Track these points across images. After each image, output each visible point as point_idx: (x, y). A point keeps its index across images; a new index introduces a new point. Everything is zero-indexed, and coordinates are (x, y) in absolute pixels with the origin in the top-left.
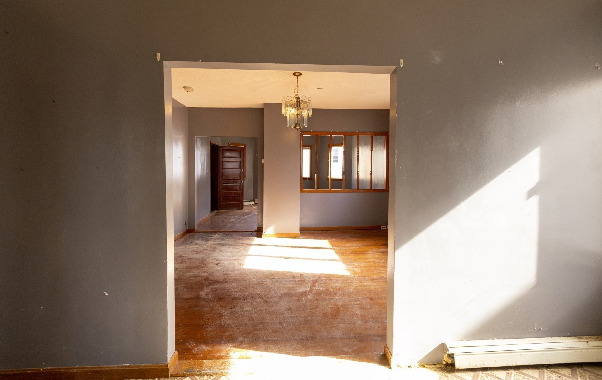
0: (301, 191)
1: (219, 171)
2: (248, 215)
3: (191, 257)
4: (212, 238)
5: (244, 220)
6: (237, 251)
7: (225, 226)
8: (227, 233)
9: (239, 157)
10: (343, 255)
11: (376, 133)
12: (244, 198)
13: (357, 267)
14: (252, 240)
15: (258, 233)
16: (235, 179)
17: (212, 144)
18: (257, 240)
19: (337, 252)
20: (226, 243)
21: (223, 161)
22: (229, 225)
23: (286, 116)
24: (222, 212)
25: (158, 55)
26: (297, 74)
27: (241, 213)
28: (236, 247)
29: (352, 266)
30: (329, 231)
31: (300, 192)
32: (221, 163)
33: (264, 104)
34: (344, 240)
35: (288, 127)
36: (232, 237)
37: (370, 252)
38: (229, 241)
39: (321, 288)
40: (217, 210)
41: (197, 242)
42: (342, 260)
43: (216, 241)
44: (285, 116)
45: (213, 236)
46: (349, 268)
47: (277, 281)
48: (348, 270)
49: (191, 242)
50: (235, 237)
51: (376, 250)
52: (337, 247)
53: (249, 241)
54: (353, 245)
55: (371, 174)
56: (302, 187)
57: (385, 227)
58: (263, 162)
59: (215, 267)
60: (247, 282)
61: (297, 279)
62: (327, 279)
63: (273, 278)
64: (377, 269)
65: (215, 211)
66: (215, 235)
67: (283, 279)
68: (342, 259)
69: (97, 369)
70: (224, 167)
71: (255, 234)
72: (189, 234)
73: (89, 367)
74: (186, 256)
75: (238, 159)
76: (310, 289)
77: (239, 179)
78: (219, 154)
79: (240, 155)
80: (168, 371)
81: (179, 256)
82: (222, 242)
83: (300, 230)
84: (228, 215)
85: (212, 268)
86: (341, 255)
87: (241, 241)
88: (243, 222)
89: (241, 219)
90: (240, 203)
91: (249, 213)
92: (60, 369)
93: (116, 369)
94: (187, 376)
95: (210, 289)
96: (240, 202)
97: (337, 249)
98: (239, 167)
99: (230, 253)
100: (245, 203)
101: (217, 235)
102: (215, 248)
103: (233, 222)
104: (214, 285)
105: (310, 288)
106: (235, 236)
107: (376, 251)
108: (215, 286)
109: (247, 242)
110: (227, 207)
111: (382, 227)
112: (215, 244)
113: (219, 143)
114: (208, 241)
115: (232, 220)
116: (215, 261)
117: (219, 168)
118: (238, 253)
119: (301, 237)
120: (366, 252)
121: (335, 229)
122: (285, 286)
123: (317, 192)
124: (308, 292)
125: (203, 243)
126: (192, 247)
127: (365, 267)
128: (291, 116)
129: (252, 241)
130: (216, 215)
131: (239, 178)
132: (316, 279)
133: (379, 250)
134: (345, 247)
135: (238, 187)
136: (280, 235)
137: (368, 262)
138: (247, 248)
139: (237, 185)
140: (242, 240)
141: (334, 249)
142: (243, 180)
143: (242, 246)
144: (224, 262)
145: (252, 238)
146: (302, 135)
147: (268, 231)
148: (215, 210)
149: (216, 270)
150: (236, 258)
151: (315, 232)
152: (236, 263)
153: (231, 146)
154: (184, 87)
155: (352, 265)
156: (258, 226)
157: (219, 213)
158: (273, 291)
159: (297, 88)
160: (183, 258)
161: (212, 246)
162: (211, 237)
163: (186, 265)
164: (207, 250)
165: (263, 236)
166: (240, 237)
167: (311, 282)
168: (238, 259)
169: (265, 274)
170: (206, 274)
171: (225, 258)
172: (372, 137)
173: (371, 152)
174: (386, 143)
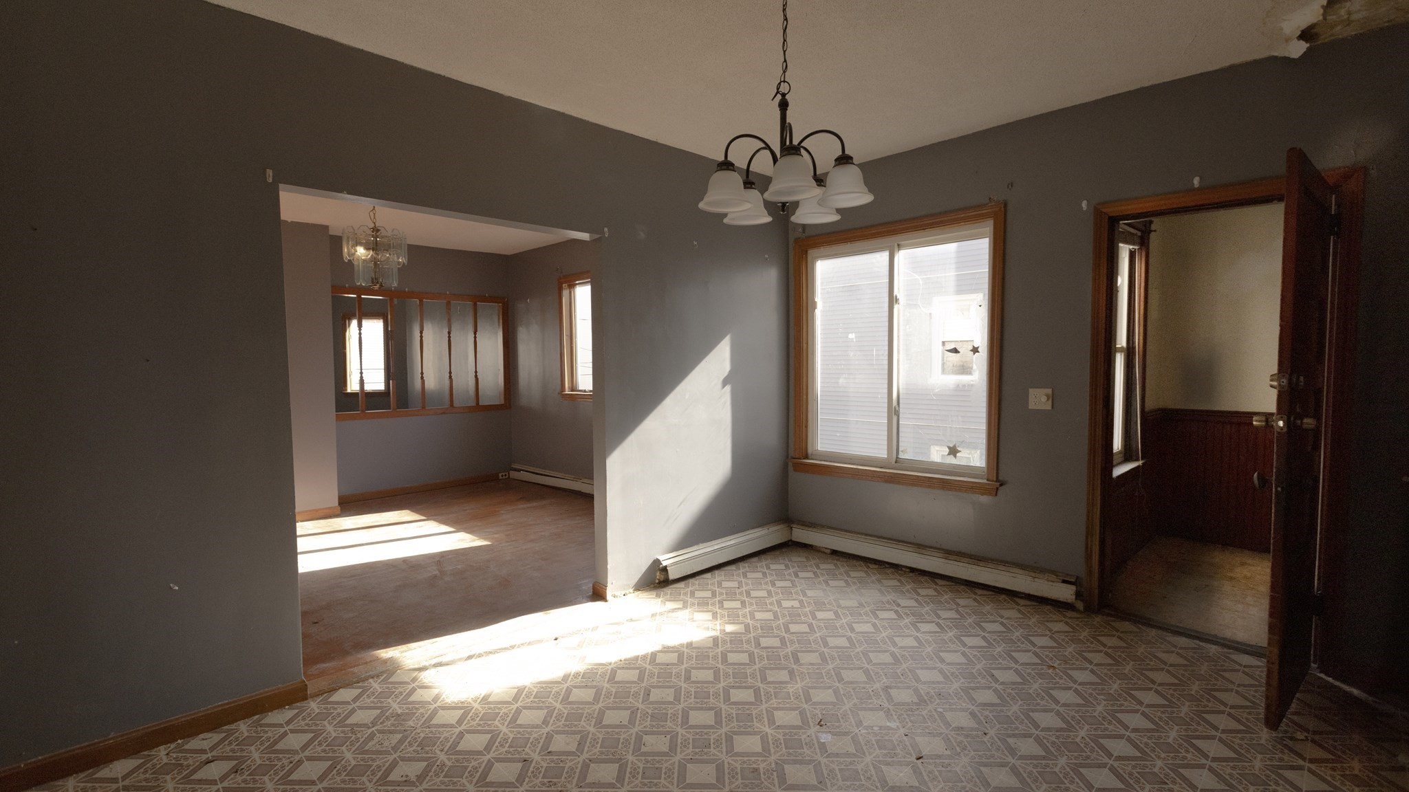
11: (484, 299)
13: (496, 533)
19: (443, 522)
25: (270, 173)
42: (458, 530)
54: (467, 508)
55: (476, 376)
57: (506, 475)
61: (404, 567)
62: (458, 556)
69: (154, 728)
73: (141, 728)
80: (307, 688)
83: (340, 504)
86: (454, 525)
92: (74, 750)
93: (203, 714)
94: (340, 688)
97: (438, 518)
105: (439, 570)
111: (500, 475)
119: (343, 515)
120: (497, 514)
122: (388, 578)
123: (366, 416)
124: (437, 575)
132: (438, 559)
133: (517, 507)
134: (453, 513)
137: (509, 525)
141: (434, 520)
172: (475, 305)
173: (475, 333)
174: (501, 317)
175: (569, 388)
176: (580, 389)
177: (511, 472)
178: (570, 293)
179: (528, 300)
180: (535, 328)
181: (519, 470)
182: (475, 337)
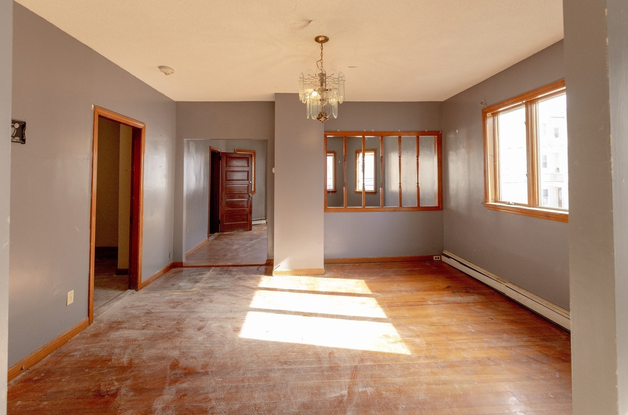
0: (326, 210)
1: (222, 184)
2: (257, 239)
3: (164, 315)
4: (203, 276)
5: (250, 247)
6: (234, 302)
7: (225, 256)
8: (225, 268)
9: (247, 165)
10: (391, 308)
11: (424, 133)
12: (252, 217)
13: (418, 336)
14: (258, 280)
15: (267, 267)
16: (242, 194)
17: (211, 149)
18: (265, 281)
19: (381, 303)
20: (221, 286)
21: (226, 172)
22: (230, 255)
23: (305, 103)
24: (224, 235)
26: (320, 39)
27: (247, 237)
28: (234, 294)
29: (410, 333)
30: (363, 264)
31: (324, 211)
32: (224, 174)
33: (276, 94)
34: (387, 280)
35: (308, 118)
36: (231, 274)
37: (430, 303)
38: (227, 282)
39: (367, 389)
40: (218, 232)
41: (181, 284)
42: (391, 319)
43: (208, 283)
44: (303, 102)
45: (205, 274)
46: (406, 338)
47: (292, 369)
48: (406, 342)
49: (172, 285)
50: (235, 275)
51: (437, 299)
52: (380, 293)
53: (253, 282)
54: (402, 289)
55: (418, 186)
56: (327, 205)
57: (438, 258)
58: (273, 171)
59: (194, 336)
60: (241, 371)
61: (326, 365)
62: (375, 365)
63: (285, 363)
64: (451, 340)
65: (216, 234)
66: (209, 271)
67: (302, 363)
68: (391, 317)
70: (228, 179)
71: (263, 269)
72: (174, 270)
74: (157, 313)
75: (246, 169)
76: (349, 392)
77: (246, 194)
78: (223, 163)
79: (248, 164)
81: (146, 313)
82: (216, 284)
84: (231, 240)
85: (190, 338)
86: (387, 309)
87: (242, 283)
88: (249, 249)
89: (247, 245)
90: (248, 223)
91: (258, 237)
95: (175, 392)
96: (248, 221)
97: (379, 296)
98: (247, 179)
99: (223, 306)
100: (253, 223)
101: (211, 271)
102: (204, 295)
103: (236, 250)
104: (184, 382)
105: (349, 388)
106: (236, 273)
107: (438, 301)
108: (185, 385)
109: (251, 283)
110: (231, 228)
111: (434, 257)
112: (206, 288)
113: (222, 149)
114: (197, 282)
115: (235, 247)
116: (197, 322)
117: (222, 180)
118: (236, 306)
119: (326, 275)
120: (425, 303)
121: (371, 261)
122: (304, 382)
123: (346, 210)
124: (345, 399)
125: (189, 285)
126: (172, 293)
127: (430, 334)
128: (313, 103)
129: (258, 282)
130: (216, 239)
131: (246, 192)
132: (356, 363)
133: (442, 299)
134: (391, 292)
135: (245, 203)
136: (297, 272)
137: (432, 324)
138: (249, 295)
139: (244, 201)
140: (244, 280)
141: (376, 297)
142: (252, 195)
143: (243, 291)
144: (212, 324)
145: (259, 276)
146: (325, 136)
147: (280, 266)
148: (217, 232)
149: (195, 343)
150: (230, 315)
151: (345, 266)
152: (230, 327)
153: (238, 152)
154: (160, 67)
155: (409, 329)
156: (267, 258)
157: (221, 236)
158: (284, 397)
159: (321, 59)
160: (151, 317)
161: (199, 292)
162: (202, 274)
163: (151, 331)
164: (191, 299)
165: (273, 273)
166: (242, 275)
167: (349, 372)
168: (233, 318)
169: (273, 352)
170: (175, 353)
171: (214, 315)
172: (418, 137)
173: (418, 157)
174: (436, 145)
175: (492, 199)
176: (503, 201)
177: (443, 257)
178: (494, 120)
179: (457, 131)
180: (463, 151)
181: (449, 257)
182: (418, 160)
